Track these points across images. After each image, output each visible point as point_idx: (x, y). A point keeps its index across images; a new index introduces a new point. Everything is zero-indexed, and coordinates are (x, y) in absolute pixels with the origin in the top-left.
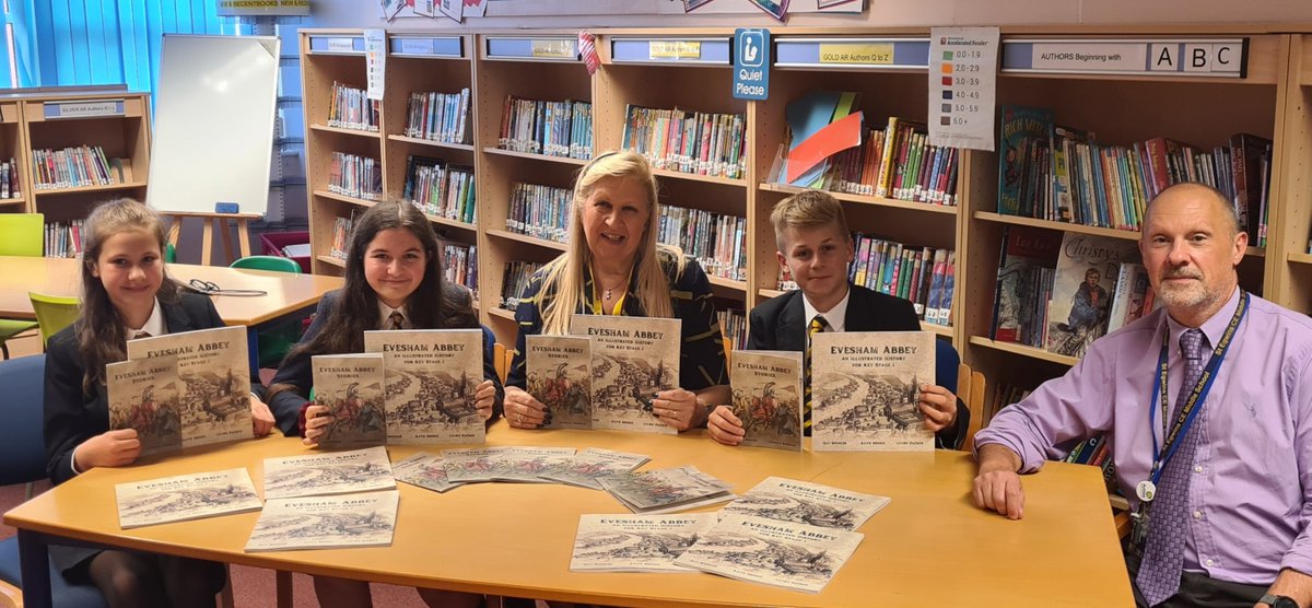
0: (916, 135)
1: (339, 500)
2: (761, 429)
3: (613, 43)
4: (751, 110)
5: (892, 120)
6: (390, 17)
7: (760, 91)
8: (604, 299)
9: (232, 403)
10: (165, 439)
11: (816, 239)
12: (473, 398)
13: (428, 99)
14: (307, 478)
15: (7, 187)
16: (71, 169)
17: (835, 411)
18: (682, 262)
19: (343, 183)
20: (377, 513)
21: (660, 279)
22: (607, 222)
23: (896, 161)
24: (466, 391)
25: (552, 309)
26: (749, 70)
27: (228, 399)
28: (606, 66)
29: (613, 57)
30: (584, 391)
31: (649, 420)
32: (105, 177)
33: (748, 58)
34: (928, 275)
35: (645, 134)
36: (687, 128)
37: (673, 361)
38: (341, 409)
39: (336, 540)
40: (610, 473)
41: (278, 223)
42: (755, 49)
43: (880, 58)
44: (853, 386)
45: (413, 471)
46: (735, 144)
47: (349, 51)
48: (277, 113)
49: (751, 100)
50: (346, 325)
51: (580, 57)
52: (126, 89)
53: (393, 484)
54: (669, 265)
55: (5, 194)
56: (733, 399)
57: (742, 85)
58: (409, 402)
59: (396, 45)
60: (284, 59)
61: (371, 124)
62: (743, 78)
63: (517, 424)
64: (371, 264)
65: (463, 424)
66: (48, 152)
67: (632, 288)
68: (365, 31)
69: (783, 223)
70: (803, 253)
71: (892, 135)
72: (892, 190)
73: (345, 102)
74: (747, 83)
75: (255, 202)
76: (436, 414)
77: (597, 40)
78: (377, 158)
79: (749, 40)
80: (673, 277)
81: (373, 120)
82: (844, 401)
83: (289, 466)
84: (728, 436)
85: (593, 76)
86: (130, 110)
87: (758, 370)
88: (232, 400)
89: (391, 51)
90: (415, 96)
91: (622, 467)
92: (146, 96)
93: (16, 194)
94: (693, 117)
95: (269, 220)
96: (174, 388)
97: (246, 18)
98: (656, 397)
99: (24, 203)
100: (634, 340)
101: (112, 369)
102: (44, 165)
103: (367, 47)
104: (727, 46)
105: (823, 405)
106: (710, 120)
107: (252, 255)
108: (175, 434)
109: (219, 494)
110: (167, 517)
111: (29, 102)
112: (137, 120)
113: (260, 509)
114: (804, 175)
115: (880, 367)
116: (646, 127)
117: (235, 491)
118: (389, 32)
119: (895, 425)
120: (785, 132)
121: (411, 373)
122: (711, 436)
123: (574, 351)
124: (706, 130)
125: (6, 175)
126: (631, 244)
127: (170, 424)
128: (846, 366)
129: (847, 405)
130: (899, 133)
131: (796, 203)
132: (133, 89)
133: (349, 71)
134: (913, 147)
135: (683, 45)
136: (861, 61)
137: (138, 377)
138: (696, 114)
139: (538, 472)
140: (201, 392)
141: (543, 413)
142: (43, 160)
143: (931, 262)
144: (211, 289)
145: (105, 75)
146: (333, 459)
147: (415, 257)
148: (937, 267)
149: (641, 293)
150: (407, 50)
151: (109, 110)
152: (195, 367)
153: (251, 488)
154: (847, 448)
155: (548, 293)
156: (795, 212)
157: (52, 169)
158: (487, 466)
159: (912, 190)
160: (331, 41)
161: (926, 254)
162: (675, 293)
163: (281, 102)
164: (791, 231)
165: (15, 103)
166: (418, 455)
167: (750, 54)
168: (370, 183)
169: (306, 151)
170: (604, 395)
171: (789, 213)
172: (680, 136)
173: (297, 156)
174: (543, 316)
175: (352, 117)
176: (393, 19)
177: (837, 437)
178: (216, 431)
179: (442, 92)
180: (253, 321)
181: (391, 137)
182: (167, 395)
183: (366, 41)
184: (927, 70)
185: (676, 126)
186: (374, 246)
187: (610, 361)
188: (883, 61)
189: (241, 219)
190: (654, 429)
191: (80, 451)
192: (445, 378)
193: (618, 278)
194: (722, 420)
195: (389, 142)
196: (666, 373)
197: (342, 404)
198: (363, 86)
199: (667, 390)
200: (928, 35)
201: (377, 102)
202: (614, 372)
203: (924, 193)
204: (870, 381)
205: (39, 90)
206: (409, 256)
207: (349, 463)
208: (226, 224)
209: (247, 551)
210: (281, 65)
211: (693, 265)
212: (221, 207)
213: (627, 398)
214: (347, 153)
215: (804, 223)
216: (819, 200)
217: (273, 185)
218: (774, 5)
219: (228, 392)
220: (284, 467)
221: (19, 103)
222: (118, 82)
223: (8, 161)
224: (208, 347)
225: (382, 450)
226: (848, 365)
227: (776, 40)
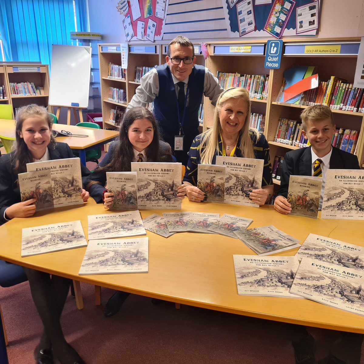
0: (342, 84)
1: (122, 241)
2: (299, 208)
3: (214, 47)
4: (271, 73)
5: (332, 78)
6: (128, 41)
7: (276, 65)
8: (227, 149)
9: (74, 190)
10: (46, 204)
11: (321, 125)
12: (176, 191)
13: (142, 69)
14: (106, 228)
15: (2, 95)
16: (23, 90)
17: (333, 202)
18: (258, 136)
19: (113, 98)
20: (140, 250)
21: (249, 142)
22: (230, 117)
23: (332, 94)
24: (174, 188)
25: (204, 152)
26: (272, 57)
27: (72, 188)
28: (211, 57)
29: (214, 53)
30: (222, 188)
31: (247, 201)
32: (35, 93)
33: (272, 52)
34: (341, 139)
35: (224, 82)
36: (241, 80)
37: (259, 177)
38: (118, 195)
39: (122, 268)
40: (238, 229)
41: (91, 110)
42: (275, 48)
43: (333, 51)
44: (342, 192)
45: (152, 225)
46: (261, 87)
47: (115, 51)
48: (91, 73)
49: (272, 69)
50: (120, 159)
51: (201, 53)
52: (41, 63)
53: (144, 232)
54: (253, 136)
55: (2, 97)
56: (288, 195)
57: (268, 63)
58: (150, 192)
59: (132, 49)
60: (92, 55)
61: (122, 77)
62: (269, 60)
63: (193, 200)
64: (131, 134)
65: (172, 202)
66: (15, 84)
67: (238, 145)
68: (121, 44)
69: (306, 118)
70: (315, 131)
71: (332, 83)
72: (329, 106)
73: (114, 69)
74: (271, 62)
75: (84, 103)
76: (161, 197)
77: (208, 46)
78: (125, 90)
79: (273, 45)
80: (255, 141)
81: (123, 76)
82: (338, 199)
83: (99, 220)
84: (284, 211)
85: (206, 60)
86: (42, 70)
87: (302, 184)
88: (74, 189)
89: (130, 52)
90: (138, 68)
91: (243, 225)
92: (47, 66)
93: (5, 98)
94: (244, 76)
95: (89, 109)
96: (50, 183)
97: (80, 40)
98: (251, 191)
99: (8, 101)
100: (243, 167)
101: (21, 176)
102: (14, 88)
103: (121, 50)
104: (263, 47)
105: (328, 200)
106: (251, 77)
107: (84, 122)
108: (51, 202)
109: (68, 236)
110: (43, 250)
111: (7, 66)
112: (44, 74)
113: (86, 246)
114: (292, 99)
115: (356, 185)
116: (224, 80)
117: (75, 234)
118: (129, 44)
119: (359, 209)
120: (283, 82)
121: (151, 180)
122: (275, 209)
123: (218, 171)
124: (249, 81)
125: (1, 91)
126: (240, 127)
127: (48, 198)
128: (340, 184)
129: (339, 200)
130: (335, 83)
131: (313, 110)
132: (43, 63)
133: (115, 59)
134: (341, 88)
135: (245, 47)
136: (324, 52)
137: (33, 179)
138: (245, 75)
139: (207, 227)
140: (61, 185)
141: (204, 196)
142: (14, 86)
143: (343, 134)
144: (69, 134)
145: (34, 58)
146: (117, 217)
147: (150, 130)
148: (346, 136)
149: (242, 148)
150: (135, 51)
151: (35, 70)
152: (58, 175)
153: (82, 233)
154: (337, 218)
155: (203, 146)
156: (312, 114)
157: (17, 90)
158: (184, 222)
159: (339, 106)
160: (109, 48)
161: (341, 131)
162: (256, 148)
163: (92, 70)
164: (309, 122)
165: (3, 66)
166: (153, 215)
167: (273, 50)
168: (122, 98)
169: (101, 87)
170: (229, 189)
171: (310, 115)
172: (238, 83)
173: (97, 88)
174: (201, 156)
175: (116, 75)
176: (130, 41)
177: (333, 213)
178: (68, 201)
179: (147, 67)
180: (83, 147)
181: (130, 82)
182: (46, 186)
183: (121, 47)
184: (357, 56)
185: (236, 80)
186: (133, 126)
187: (232, 176)
188: (335, 52)
189: (80, 109)
190: (249, 205)
191: (9, 210)
192: (165, 183)
193: (233, 141)
194: (282, 204)
195: (129, 84)
196: (256, 182)
197: (119, 193)
198: (120, 64)
199: (256, 189)
200: (360, 40)
201: (125, 70)
202: (233, 181)
203: (344, 107)
204: (351, 190)
205: (12, 62)
206: (148, 130)
207: (124, 219)
208: (75, 109)
209: (80, 275)
210: (92, 57)
211: (262, 137)
212: (73, 104)
213: (238, 191)
214: (114, 87)
215: (316, 119)
216: (323, 109)
217: (90, 98)
218: (277, 33)
219: (72, 185)
220: (96, 221)
221: (4, 66)
222: (39, 61)
223: (2, 86)
224: (63, 166)
225: (137, 212)
226: (341, 184)
227: (285, 44)
